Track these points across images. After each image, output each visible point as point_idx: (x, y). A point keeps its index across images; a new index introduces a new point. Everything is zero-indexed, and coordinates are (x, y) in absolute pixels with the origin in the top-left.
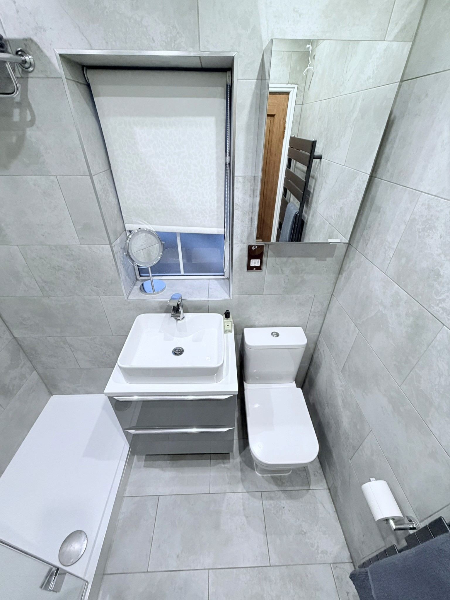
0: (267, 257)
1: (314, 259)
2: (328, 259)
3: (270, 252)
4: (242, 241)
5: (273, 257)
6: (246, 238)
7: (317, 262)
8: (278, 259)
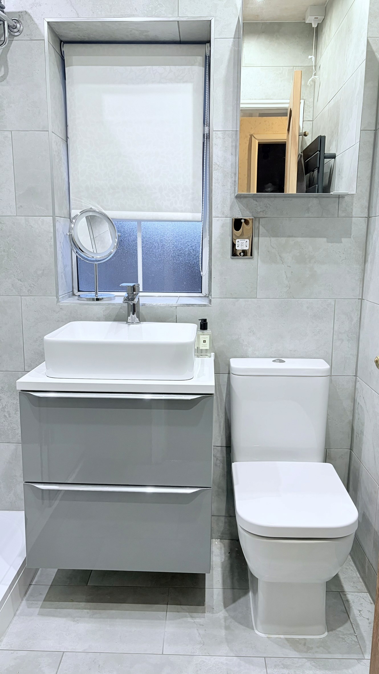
0: (259, 237)
1: (325, 239)
2: (343, 240)
3: (262, 230)
4: (223, 213)
5: (266, 237)
6: (229, 209)
7: (330, 244)
8: (273, 239)
